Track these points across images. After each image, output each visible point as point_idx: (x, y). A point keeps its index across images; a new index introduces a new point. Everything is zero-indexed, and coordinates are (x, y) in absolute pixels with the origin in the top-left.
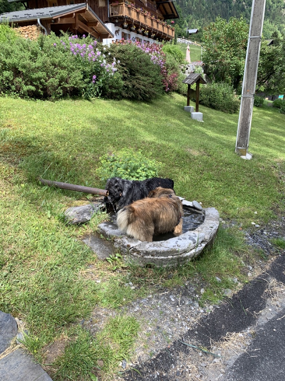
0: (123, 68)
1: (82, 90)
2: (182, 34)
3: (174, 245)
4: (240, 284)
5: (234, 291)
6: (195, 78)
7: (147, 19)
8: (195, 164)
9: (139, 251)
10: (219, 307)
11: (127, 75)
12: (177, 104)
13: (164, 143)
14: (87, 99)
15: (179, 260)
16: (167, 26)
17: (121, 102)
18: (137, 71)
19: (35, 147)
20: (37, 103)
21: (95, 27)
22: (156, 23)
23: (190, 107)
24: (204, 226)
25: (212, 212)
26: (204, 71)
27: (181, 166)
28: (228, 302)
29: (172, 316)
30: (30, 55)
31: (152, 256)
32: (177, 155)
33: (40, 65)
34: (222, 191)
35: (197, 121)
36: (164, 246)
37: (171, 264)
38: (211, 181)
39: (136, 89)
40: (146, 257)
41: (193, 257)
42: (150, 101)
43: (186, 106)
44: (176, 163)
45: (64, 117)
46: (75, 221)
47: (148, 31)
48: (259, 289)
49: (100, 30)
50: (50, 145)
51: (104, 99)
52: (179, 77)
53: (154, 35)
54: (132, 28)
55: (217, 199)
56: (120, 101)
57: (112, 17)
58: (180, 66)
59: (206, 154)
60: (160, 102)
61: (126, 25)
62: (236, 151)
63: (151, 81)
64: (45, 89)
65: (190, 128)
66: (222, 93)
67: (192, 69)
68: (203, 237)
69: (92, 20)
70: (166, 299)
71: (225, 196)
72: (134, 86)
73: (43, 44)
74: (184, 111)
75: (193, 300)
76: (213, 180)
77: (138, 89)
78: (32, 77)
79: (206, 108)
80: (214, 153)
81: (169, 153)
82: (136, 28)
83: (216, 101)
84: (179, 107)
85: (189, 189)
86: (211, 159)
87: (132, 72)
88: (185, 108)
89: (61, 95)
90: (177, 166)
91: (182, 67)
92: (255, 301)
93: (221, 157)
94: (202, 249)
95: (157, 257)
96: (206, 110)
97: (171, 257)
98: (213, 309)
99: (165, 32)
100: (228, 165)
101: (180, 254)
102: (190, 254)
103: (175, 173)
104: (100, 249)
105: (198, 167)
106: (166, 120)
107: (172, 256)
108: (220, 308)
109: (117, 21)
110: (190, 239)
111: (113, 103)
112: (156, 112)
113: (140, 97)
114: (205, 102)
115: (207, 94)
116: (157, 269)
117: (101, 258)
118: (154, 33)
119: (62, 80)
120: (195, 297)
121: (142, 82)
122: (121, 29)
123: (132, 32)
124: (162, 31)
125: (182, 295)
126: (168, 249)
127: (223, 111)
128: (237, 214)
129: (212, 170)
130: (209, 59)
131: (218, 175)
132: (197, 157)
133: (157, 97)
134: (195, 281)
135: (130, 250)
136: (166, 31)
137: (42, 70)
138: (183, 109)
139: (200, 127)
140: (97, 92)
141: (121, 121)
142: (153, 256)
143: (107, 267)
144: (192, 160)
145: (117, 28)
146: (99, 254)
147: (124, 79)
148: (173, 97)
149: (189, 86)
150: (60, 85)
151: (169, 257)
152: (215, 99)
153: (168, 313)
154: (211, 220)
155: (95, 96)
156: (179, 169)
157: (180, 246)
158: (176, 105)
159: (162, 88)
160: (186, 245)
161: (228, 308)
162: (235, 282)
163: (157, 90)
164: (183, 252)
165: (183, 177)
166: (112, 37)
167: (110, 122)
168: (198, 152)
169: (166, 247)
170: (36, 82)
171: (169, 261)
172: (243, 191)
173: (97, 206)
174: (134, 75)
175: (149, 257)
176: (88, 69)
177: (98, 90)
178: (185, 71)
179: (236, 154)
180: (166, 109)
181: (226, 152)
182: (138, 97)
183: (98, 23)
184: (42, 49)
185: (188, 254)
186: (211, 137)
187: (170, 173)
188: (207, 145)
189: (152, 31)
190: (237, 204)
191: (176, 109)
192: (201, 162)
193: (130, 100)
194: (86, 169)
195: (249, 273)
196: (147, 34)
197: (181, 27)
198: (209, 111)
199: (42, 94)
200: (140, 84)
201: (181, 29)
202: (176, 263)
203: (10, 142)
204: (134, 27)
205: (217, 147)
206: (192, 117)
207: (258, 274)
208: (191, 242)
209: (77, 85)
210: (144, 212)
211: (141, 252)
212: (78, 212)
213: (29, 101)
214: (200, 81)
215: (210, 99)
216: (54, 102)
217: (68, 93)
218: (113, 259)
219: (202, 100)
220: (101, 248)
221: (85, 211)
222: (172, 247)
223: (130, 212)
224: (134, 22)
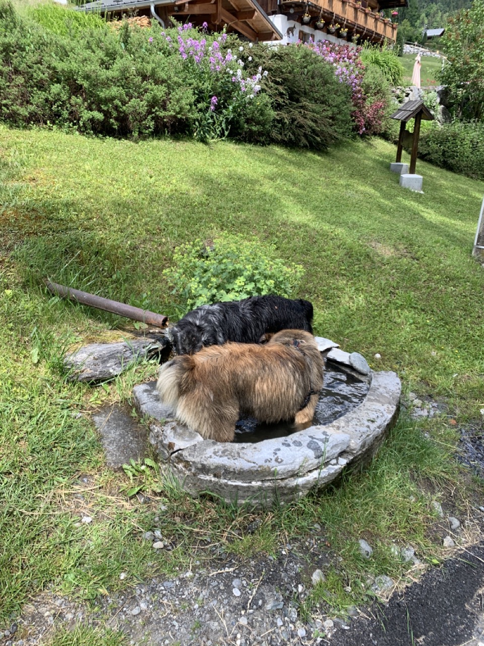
0: (276, 86)
1: (195, 124)
2: (414, 37)
3: (268, 457)
4: (418, 565)
5: (400, 583)
6: (414, 108)
7: (347, 7)
8: (381, 272)
9: (187, 462)
10: (346, 628)
11: (282, 100)
12: (378, 158)
13: (326, 227)
14: (203, 140)
15: (278, 493)
16: (384, 20)
17: (268, 149)
18: (305, 93)
19: (62, 220)
20: (105, 144)
21: (251, 20)
22: (363, 15)
23: (402, 165)
24: (354, 416)
25: (386, 382)
26: (441, 100)
27: (353, 277)
28: (375, 613)
29: (221, 639)
30: (103, 56)
31: (215, 476)
32: (348, 253)
33: (116, 74)
34: (428, 335)
35: (410, 191)
36: (246, 457)
37: (256, 498)
38: (410, 312)
39: (296, 126)
40: (202, 477)
41: (313, 488)
42: (325, 150)
43: (394, 163)
44: (341, 269)
45: (144, 170)
46: (85, 375)
47: (346, 30)
48: (466, 583)
49: (258, 26)
50: (95, 219)
51: (236, 143)
52: (388, 110)
53: (358, 35)
54: (318, 23)
55: (415, 351)
56: (264, 148)
57: (284, 4)
58: (394, 89)
59: (409, 255)
60: (345, 153)
61: (307, 18)
62: (473, 252)
63: (330, 113)
64: (123, 119)
65: (392, 202)
66: (471, 141)
67: (417, 96)
68: (343, 443)
69: (247, 8)
70: (222, 588)
71: (433, 344)
72: (293, 120)
73: (129, 37)
74: (390, 170)
75: (287, 600)
76: (415, 308)
77: (301, 126)
78: (99, 96)
79: (434, 168)
80: (427, 254)
81: (331, 248)
82: (325, 24)
83: (457, 156)
84: (382, 163)
85: (360, 324)
86: (417, 265)
87: (294, 95)
88: (392, 167)
89: (150, 130)
90: (343, 275)
91: (398, 92)
92: (447, 617)
93: (440, 262)
94: (339, 471)
95: (226, 481)
96: (434, 172)
97: (259, 483)
98: (330, 630)
99: (378, 32)
100: (452, 280)
101: (282, 479)
102: (304, 482)
103: (337, 289)
104: (120, 441)
105: (387, 279)
106: (347, 186)
107: (262, 481)
108: (349, 630)
109: (292, 11)
110: (309, 446)
111: (250, 150)
112: (332, 170)
113: (304, 141)
114: (434, 156)
115: (441, 143)
116: (227, 507)
117: (113, 464)
118: (357, 33)
119: (153, 103)
120: (295, 590)
121: (310, 115)
122: (298, 25)
123: (317, 31)
124: (374, 29)
125: (264, 582)
126: (253, 465)
127: (468, 176)
128: (451, 386)
129: (417, 289)
130: (453, 78)
131: (427, 300)
132: (388, 260)
133: (338, 144)
134: (307, 547)
135: (174, 455)
136: (380, 28)
137: (118, 84)
138: (388, 167)
139: (412, 203)
140: (222, 129)
141: (254, 182)
142: (218, 477)
143: (120, 485)
144: (377, 265)
145: (292, 23)
146: (112, 455)
147: (278, 107)
148: (372, 145)
149: (403, 124)
150: (149, 112)
151: (254, 483)
152: (454, 151)
153: (213, 628)
154: (379, 401)
155: (218, 135)
156: (348, 281)
157: (282, 461)
158: (375, 161)
159: (351, 127)
160: (298, 460)
161: (370, 632)
162: (407, 559)
163: (341, 130)
164: (289, 474)
165: (351, 298)
166: (278, 37)
167: (231, 183)
168: (392, 250)
169: (249, 461)
170: (106, 105)
171: (254, 492)
172: (476, 337)
173: (142, 345)
174: (298, 101)
175: (208, 478)
176: (207, 86)
177: (224, 126)
178: (403, 98)
179: (472, 259)
180: (353, 166)
181: (453, 253)
182: (300, 141)
183: (256, 13)
184: (126, 47)
185: (300, 481)
186: (431, 222)
187: (325, 288)
188: (417, 237)
189: (355, 30)
190: (456, 365)
191: (373, 168)
192: (394, 271)
193: (286, 147)
194: (153, 269)
195: (449, 537)
196: (345, 34)
197: (412, 25)
198: (439, 174)
199: (116, 127)
200: (306, 118)
201: (413, 29)
202: (269, 497)
203: (17, 208)
204: (322, 21)
205: (436, 242)
206: (401, 184)
207: (470, 544)
208: (311, 453)
209: (183, 113)
210: (215, 371)
211: (191, 466)
212: (96, 357)
213: (90, 139)
214: (423, 116)
215: (444, 151)
216: (137, 143)
217: (168, 128)
218: (136, 470)
219: (429, 154)
220: (123, 441)
221: (112, 356)
222: (261, 462)
223: (183, 369)
224: (322, 12)
